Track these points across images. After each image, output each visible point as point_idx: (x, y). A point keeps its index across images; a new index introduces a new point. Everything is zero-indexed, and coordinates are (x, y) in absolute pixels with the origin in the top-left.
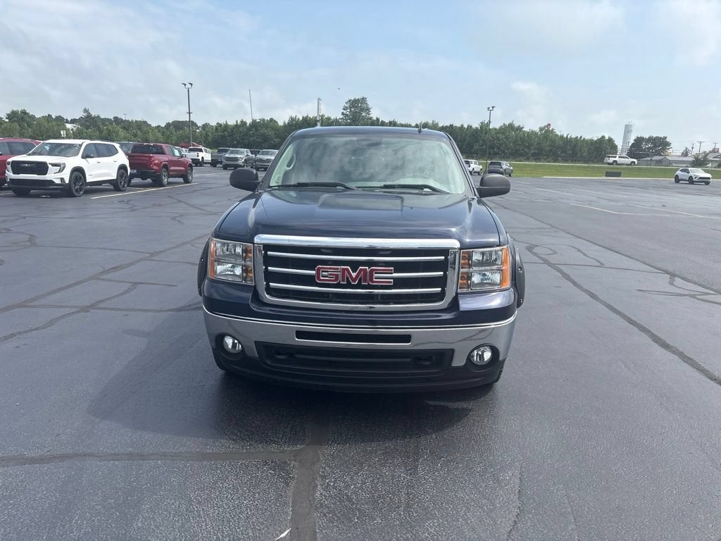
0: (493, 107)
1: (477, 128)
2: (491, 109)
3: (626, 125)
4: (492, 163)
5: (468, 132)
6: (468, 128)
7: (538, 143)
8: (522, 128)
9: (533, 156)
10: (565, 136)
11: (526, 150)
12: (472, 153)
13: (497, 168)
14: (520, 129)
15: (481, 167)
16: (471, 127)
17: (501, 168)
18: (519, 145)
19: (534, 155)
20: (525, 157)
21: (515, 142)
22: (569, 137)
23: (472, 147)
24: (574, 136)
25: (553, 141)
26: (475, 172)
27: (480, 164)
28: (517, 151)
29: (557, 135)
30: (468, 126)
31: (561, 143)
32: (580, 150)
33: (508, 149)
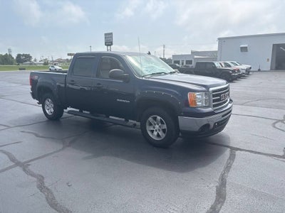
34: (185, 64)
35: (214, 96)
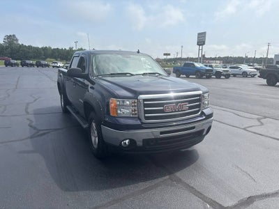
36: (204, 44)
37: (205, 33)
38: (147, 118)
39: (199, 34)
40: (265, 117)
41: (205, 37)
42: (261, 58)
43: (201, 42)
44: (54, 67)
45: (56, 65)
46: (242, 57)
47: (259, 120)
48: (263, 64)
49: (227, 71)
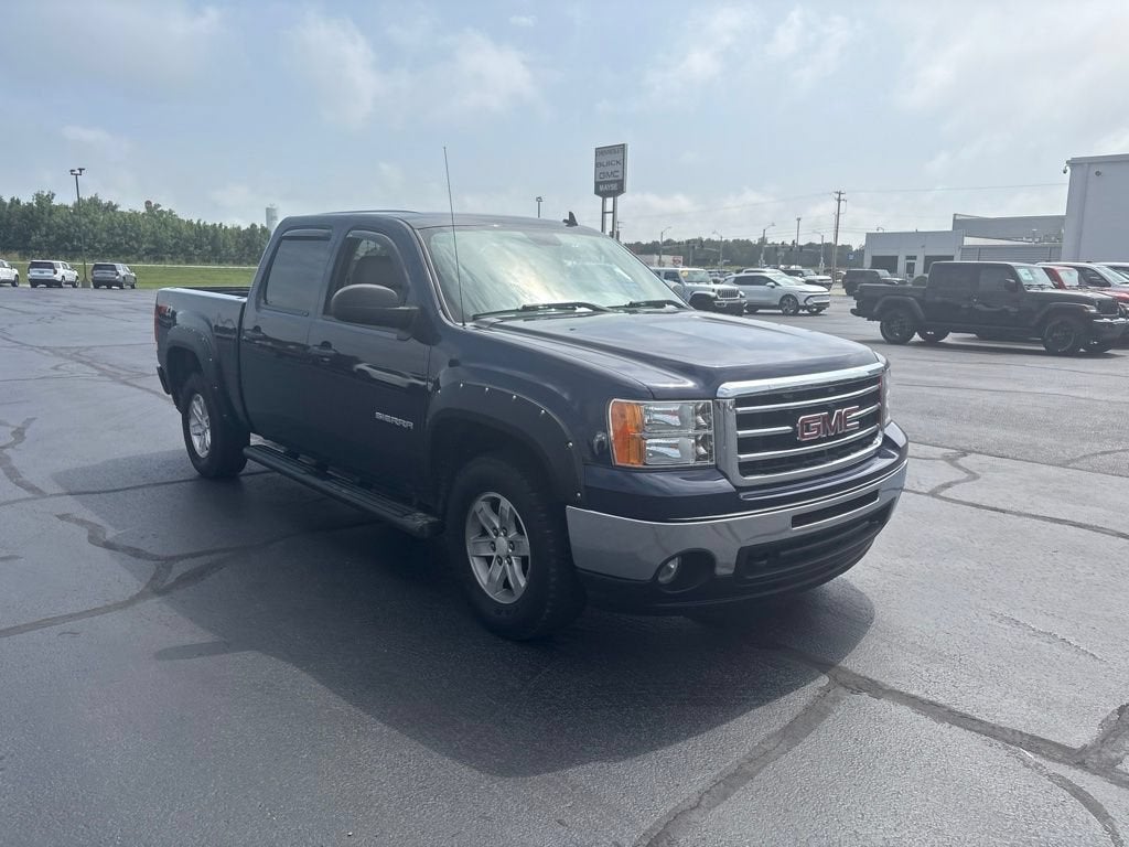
0: (80, 170)
1: (31, 205)
2: (78, 172)
3: (267, 209)
4: (97, 267)
5: (13, 209)
6: (11, 205)
7: (154, 233)
8: (116, 207)
9: (147, 254)
10: (195, 222)
11: (133, 243)
12: (30, 248)
13: (109, 274)
14: (111, 208)
15: (76, 273)
16: (18, 202)
17: (118, 274)
18: (119, 235)
19: (148, 252)
20: (134, 256)
21: (110, 230)
22: (202, 223)
23: (28, 238)
24: (209, 224)
25: (177, 230)
26: (67, 283)
27: (73, 268)
28: (116, 245)
29: (180, 221)
30: (12, 199)
31: (192, 233)
32: (224, 246)
33: (99, 242)
34: (919, 270)
35: (744, 421)
36: (621, 190)
37: (623, 148)
38: (747, 468)
39: (600, 152)
40: (965, 453)
41: (623, 163)
42: (810, 245)
43: (610, 184)
44: (34, 283)
45: (47, 274)
46: (748, 243)
47: (951, 460)
48: (822, 265)
49: (733, 293)
